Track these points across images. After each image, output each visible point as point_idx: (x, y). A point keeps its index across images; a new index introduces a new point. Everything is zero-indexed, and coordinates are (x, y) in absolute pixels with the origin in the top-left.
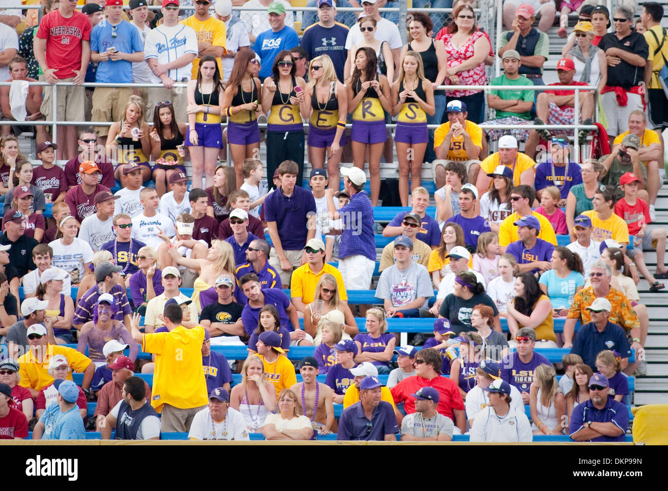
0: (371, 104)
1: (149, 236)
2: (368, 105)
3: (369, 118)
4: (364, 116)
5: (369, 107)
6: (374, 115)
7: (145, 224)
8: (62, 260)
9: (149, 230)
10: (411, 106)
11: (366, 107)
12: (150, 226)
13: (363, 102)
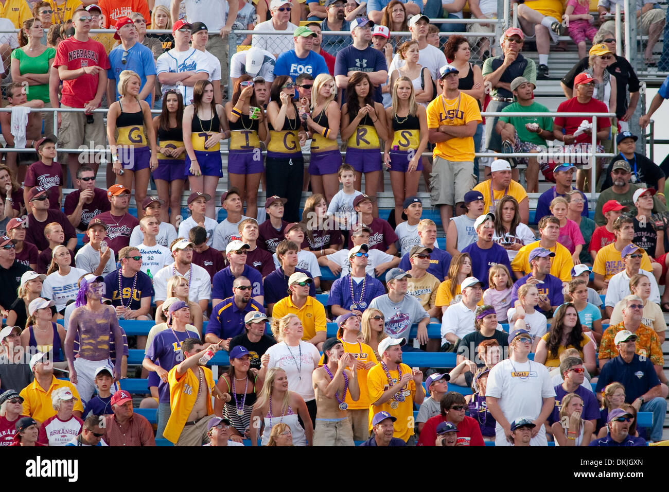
0: (366, 131)
1: (148, 264)
2: (363, 132)
3: (363, 145)
4: (358, 143)
5: (363, 135)
6: (368, 143)
7: (145, 253)
8: (63, 291)
9: (149, 258)
10: (404, 134)
11: (360, 134)
12: (150, 255)
13: (358, 129)
